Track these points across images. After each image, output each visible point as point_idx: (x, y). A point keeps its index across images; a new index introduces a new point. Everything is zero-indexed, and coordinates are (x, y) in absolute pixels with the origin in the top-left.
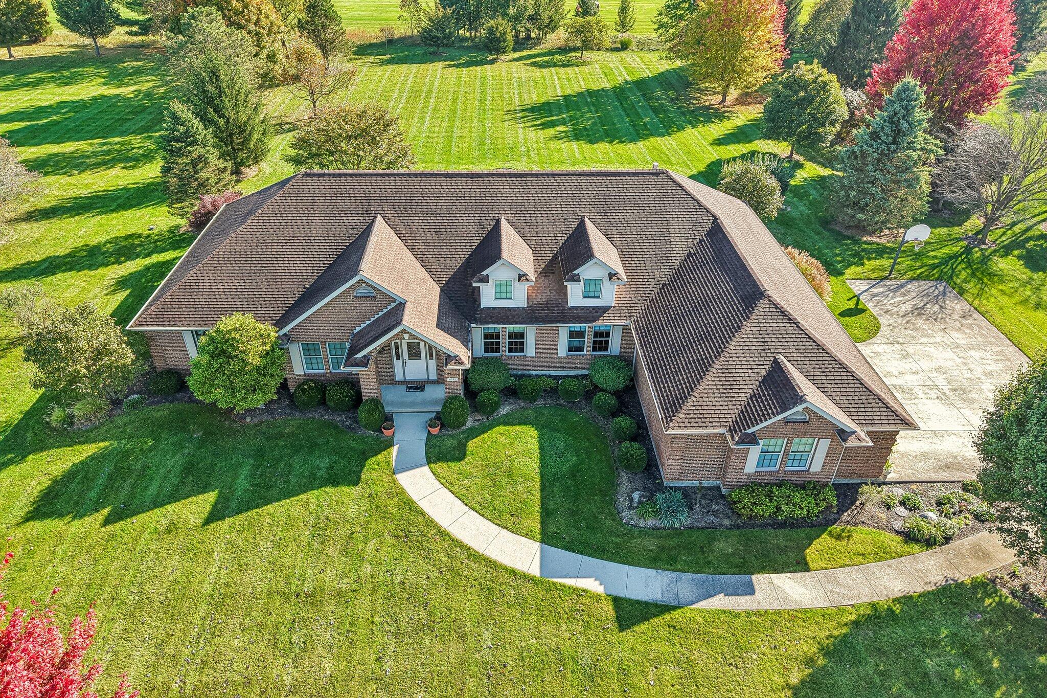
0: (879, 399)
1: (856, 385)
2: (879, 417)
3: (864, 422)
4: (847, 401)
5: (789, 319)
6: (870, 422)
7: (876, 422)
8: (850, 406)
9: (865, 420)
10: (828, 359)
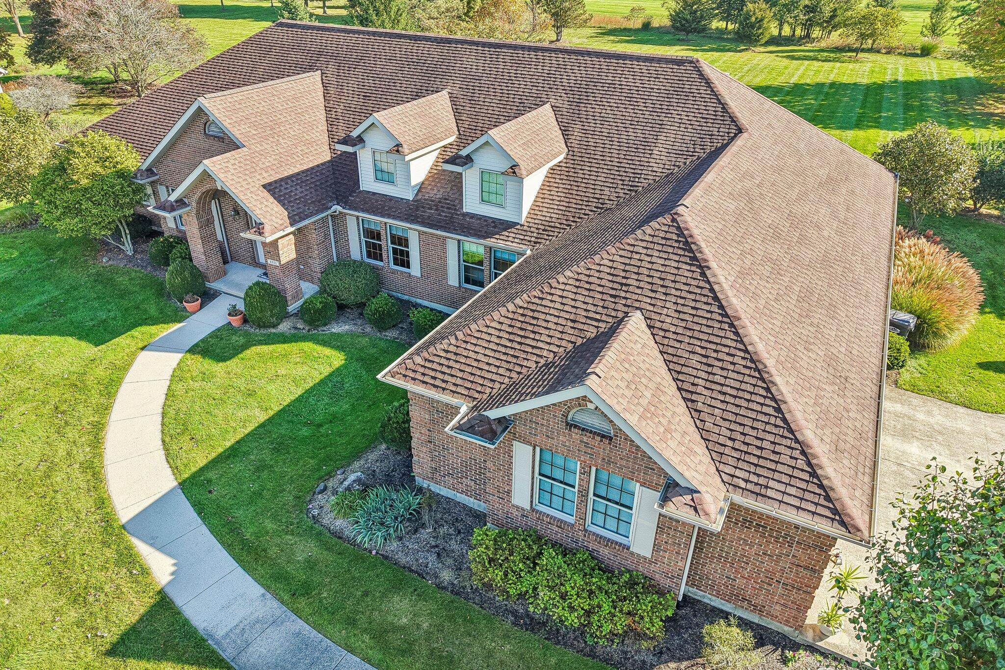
0: (803, 453)
1: (765, 409)
2: (782, 487)
3: (742, 484)
4: (728, 433)
5: (695, 258)
6: (757, 489)
7: (770, 493)
8: (730, 443)
9: (746, 481)
10: (733, 344)
